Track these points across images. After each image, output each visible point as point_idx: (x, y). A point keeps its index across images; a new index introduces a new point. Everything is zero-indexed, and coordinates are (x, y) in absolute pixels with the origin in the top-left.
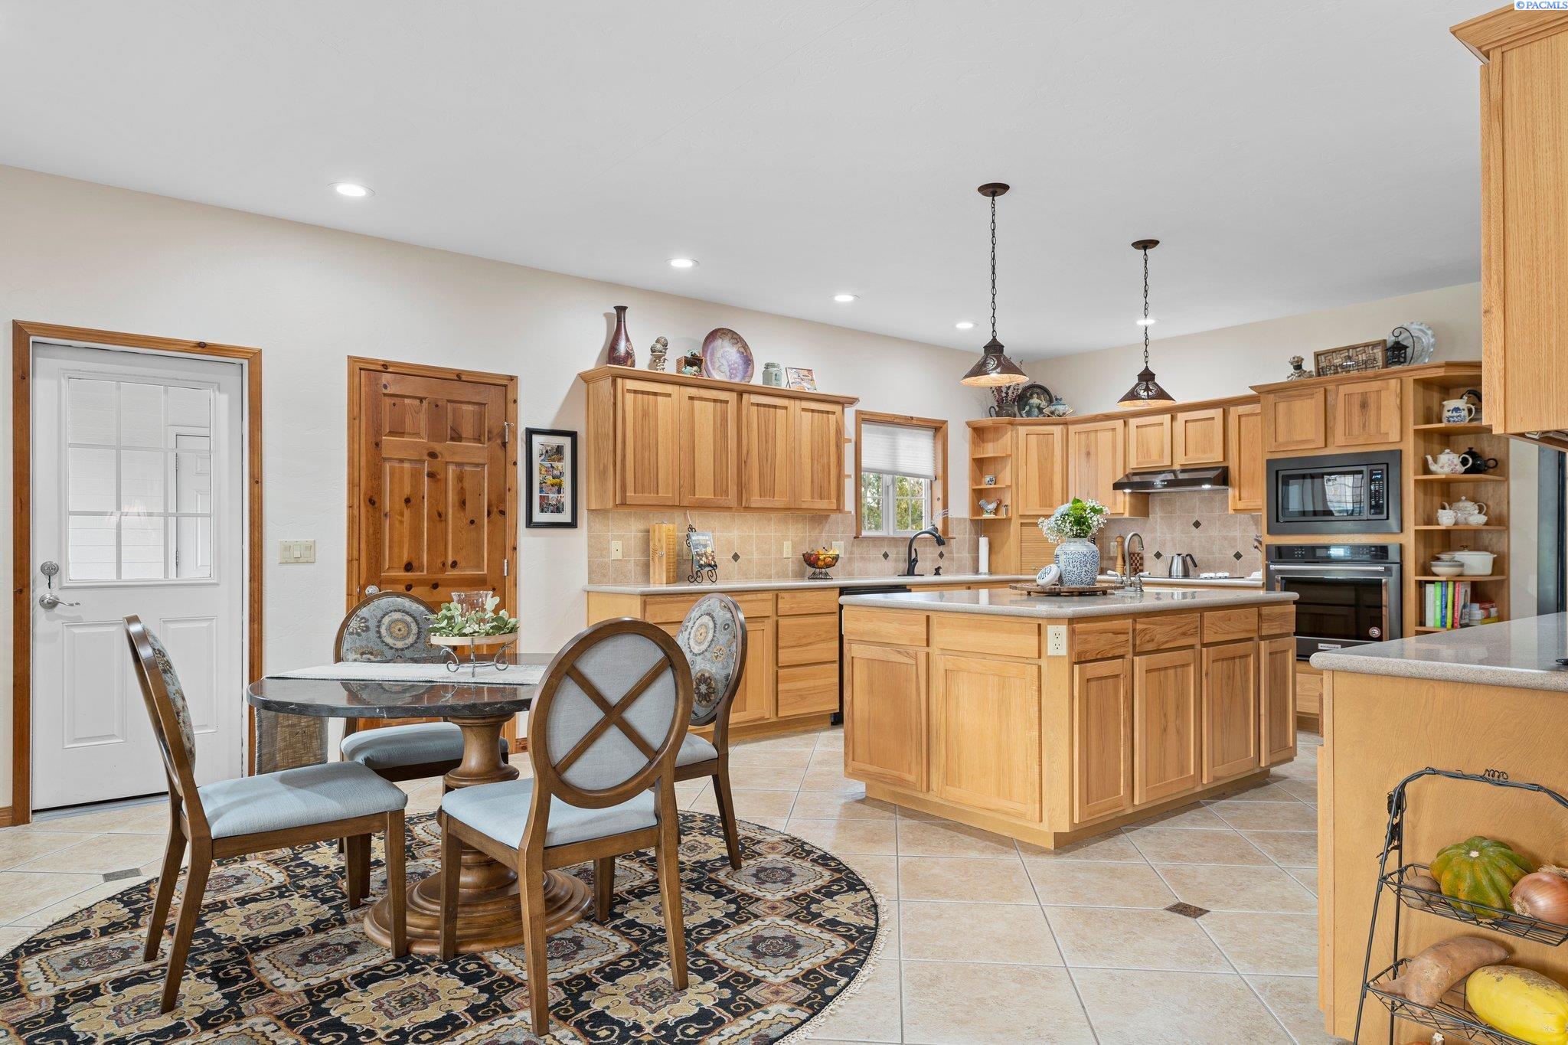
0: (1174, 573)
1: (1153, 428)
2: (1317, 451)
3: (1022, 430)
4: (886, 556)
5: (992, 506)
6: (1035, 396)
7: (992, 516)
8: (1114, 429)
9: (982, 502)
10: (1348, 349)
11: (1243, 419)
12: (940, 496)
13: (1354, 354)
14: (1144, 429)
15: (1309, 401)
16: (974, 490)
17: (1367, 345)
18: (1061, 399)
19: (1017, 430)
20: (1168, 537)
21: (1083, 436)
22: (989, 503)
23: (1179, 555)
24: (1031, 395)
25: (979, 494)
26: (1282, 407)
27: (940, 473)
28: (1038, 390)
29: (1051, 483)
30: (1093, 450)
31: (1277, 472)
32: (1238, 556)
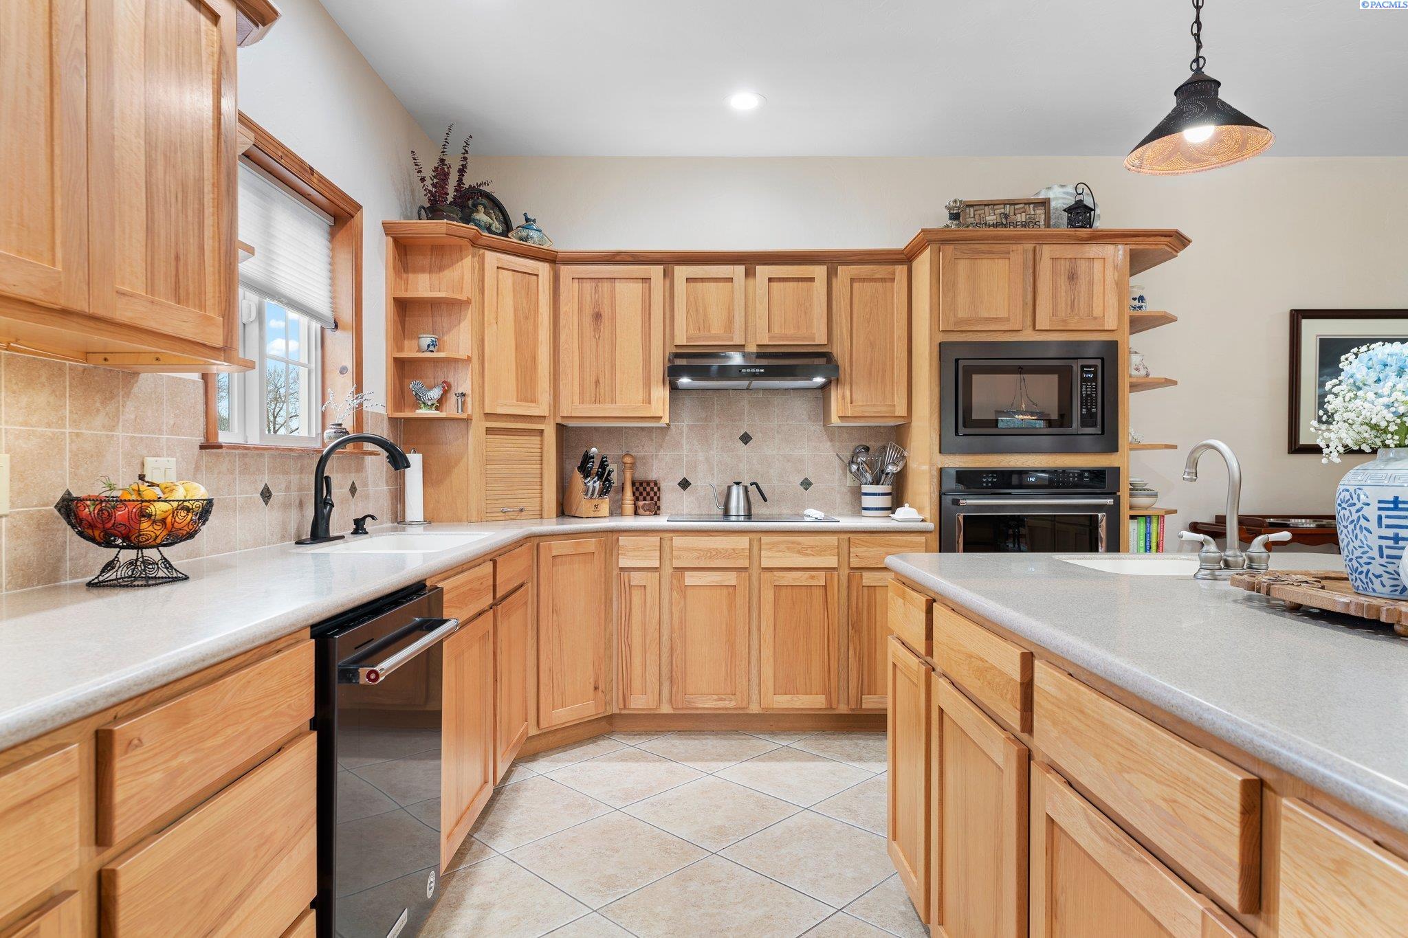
0: (733, 511)
1: (713, 285)
2: (1008, 334)
3: (492, 258)
4: (266, 495)
5: (435, 394)
6: (481, 208)
7: (433, 413)
8: (646, 280)
9: (413, 385)
10: (1004, 203)
11: (856, 285)
12: (349, 363)
13: (1012, 213)
14: (699, 285)
15: (1001, 261)
16: (395, 359)
17: (1028, 203)
18: (534, 221)
19: (483, 258)
20: (701, 456)
21: (588, 286)
22: (431, 388)
23: (738, 484)
24: (475, 206)
25: (403, 368)
26: (963, 266)
27: (347, 315)
28: (485, 201)
29: (534, 359)
30: (606, 312)
31: (957, 360)
32: (806, 484)
